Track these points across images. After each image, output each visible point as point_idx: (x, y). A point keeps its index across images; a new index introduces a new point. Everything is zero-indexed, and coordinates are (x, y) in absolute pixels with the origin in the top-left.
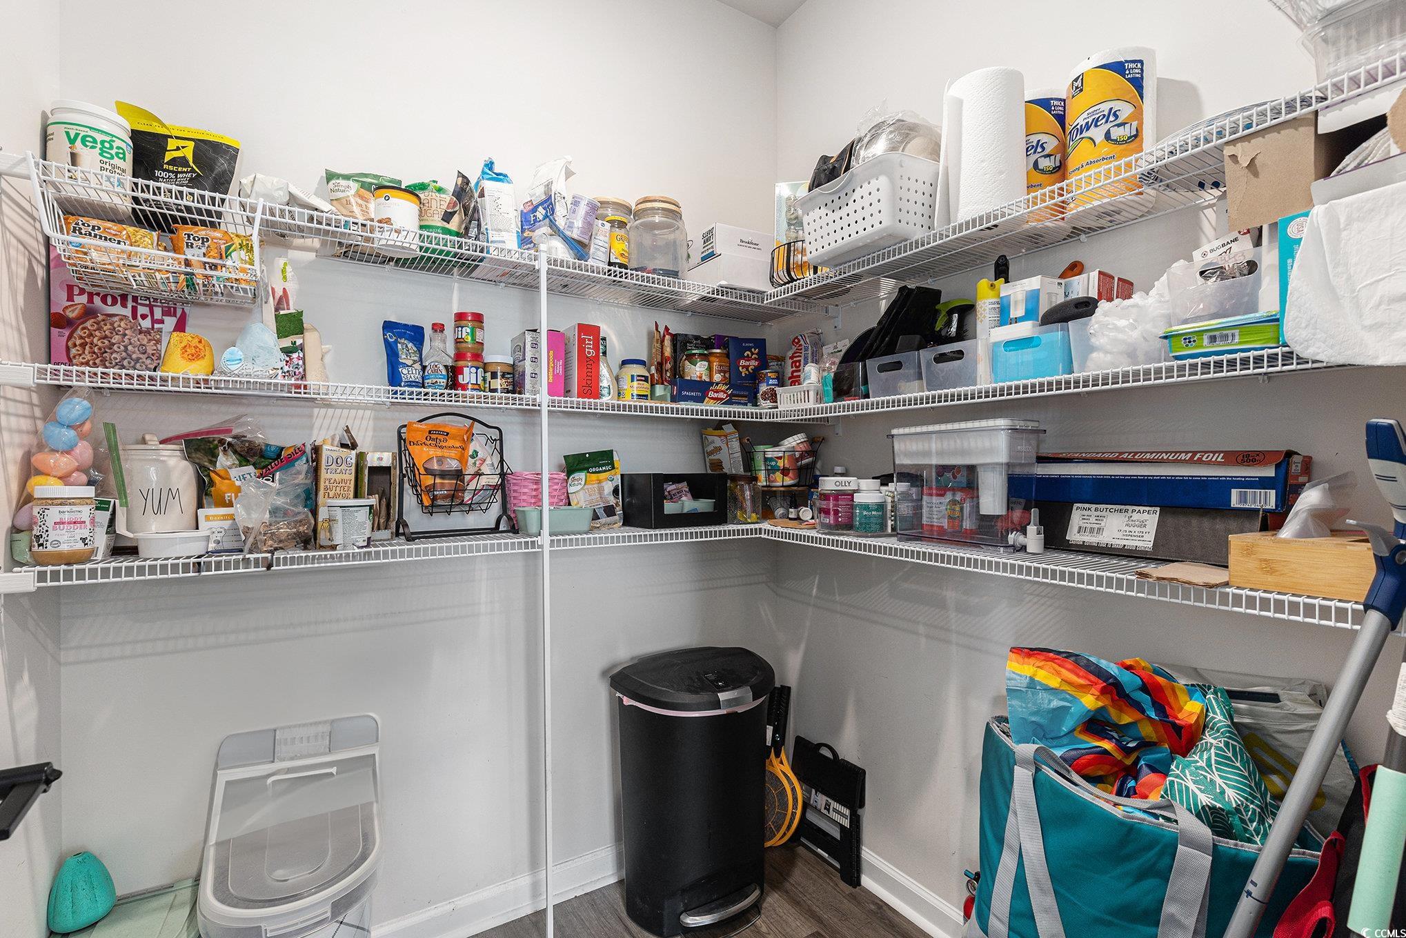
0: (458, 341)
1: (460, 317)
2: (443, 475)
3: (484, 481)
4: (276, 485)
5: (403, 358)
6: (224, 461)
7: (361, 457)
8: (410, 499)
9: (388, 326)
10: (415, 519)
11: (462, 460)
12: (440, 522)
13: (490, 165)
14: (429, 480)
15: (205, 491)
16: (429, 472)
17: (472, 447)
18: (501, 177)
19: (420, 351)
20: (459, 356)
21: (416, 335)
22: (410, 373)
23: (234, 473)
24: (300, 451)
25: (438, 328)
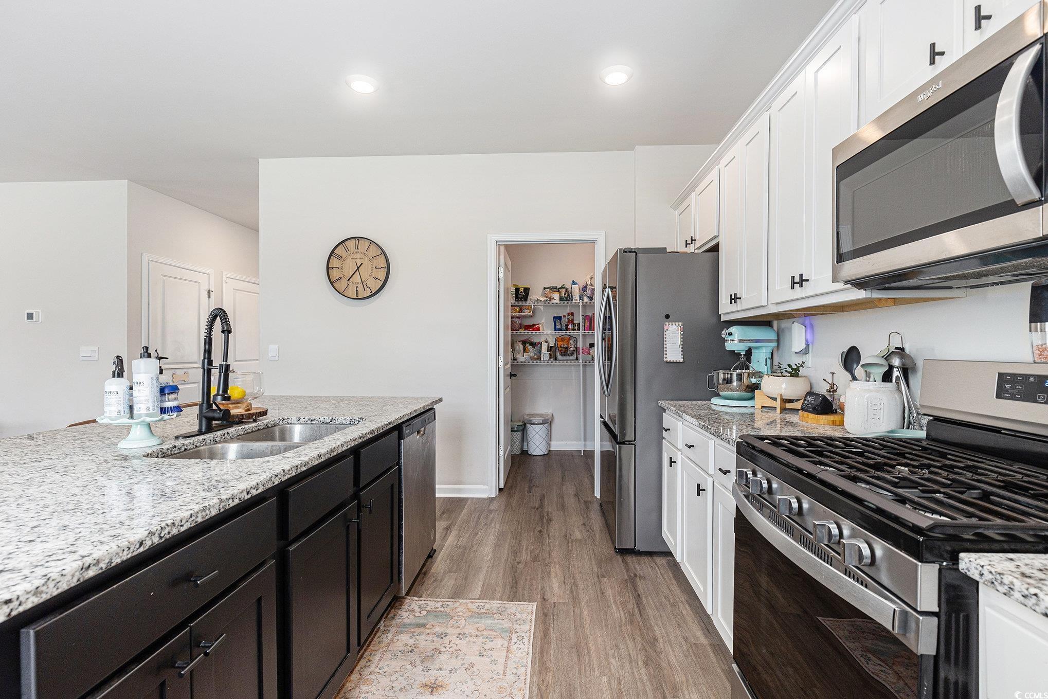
0: (568, 319)
1: (568, 314)
2: (563, 348)
3: (571, 349)
4: (535, 349)
5: (557, 324)
6: (527, 345)
7: (549, 344)
8: (558, 353)
9: (554, 317)
10: (559, 357)
11: (568, 345)
12: (565, 358)
13: (573, 281)
14: (560, 349)
15: (525, 350)
16: (561, 347)
17: (571, 341)
18: (576, 284)
19: (561, 321)
20: (568, 322)
21: (560, 318)
22: (558, 327)
23: (529, 347)
24: (539, 343)
25: (564, 316)
